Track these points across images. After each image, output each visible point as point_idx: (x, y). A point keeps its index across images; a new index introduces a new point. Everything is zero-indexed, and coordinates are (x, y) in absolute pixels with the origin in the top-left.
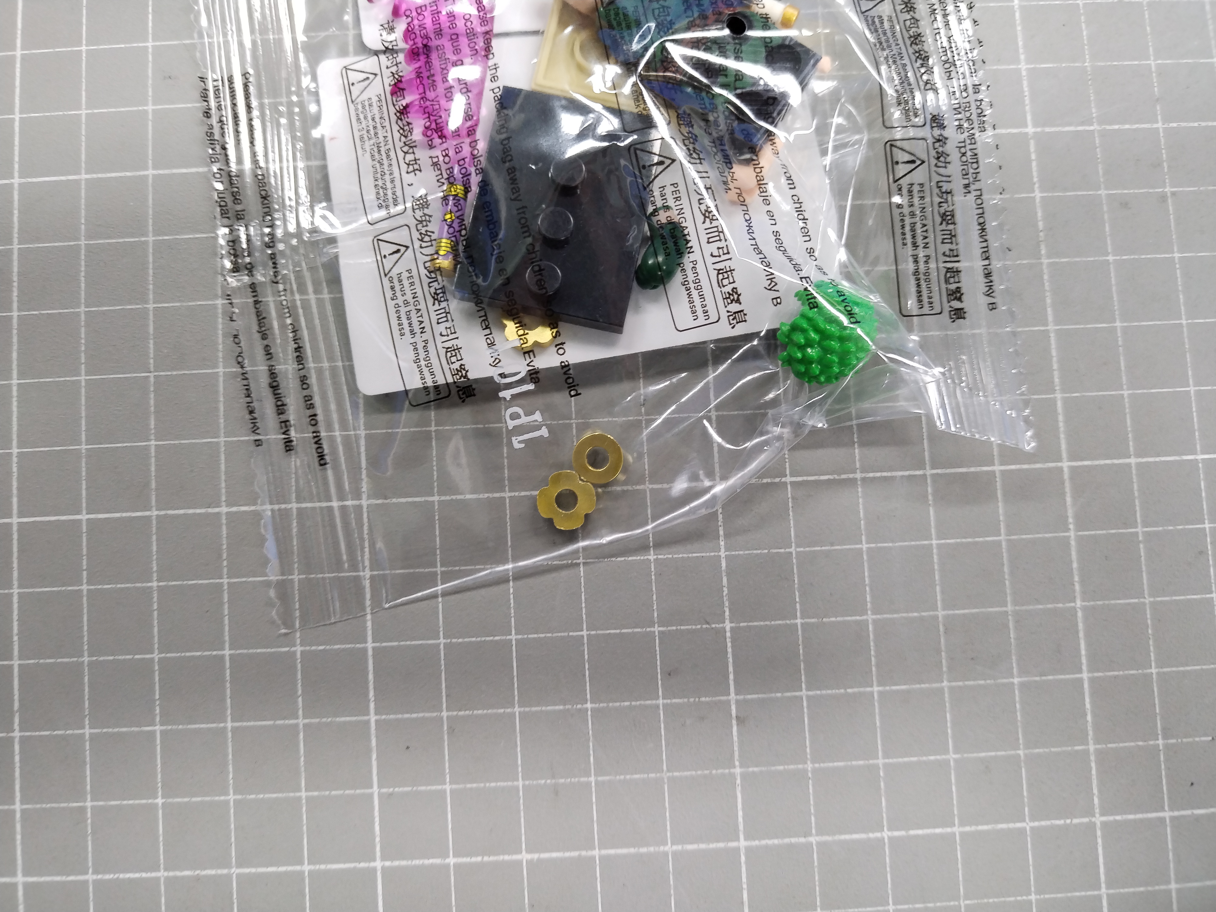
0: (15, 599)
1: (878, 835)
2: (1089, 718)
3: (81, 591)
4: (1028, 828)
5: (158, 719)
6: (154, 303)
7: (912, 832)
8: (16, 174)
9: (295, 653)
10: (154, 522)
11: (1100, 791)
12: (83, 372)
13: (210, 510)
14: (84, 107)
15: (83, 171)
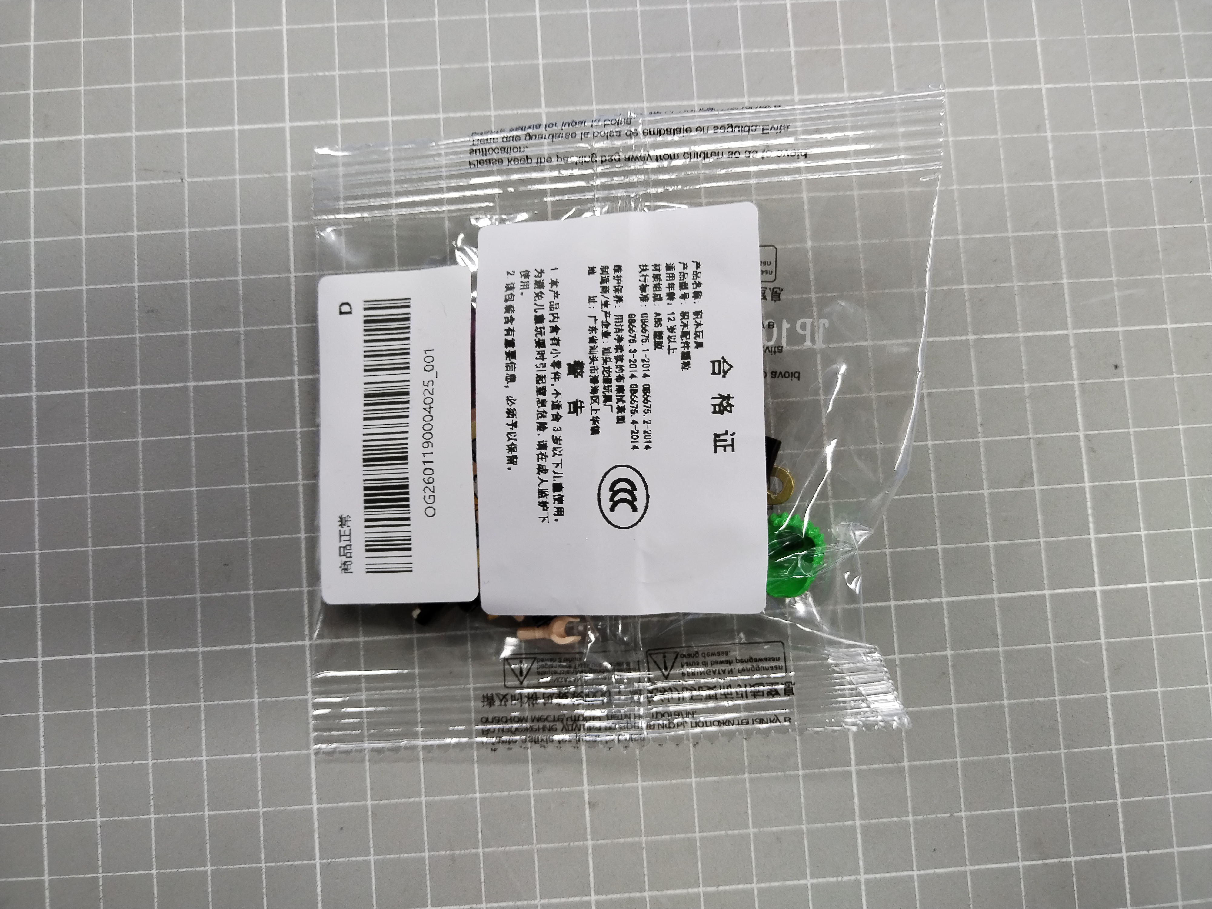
0: (41, 720)
1: (695, 890)
2: (856, 800)
3: (92, 713)
4: (809, 885)
5: (152, 810)
6: (144, 490)
7: (721, 888)
8: (34, 389)
9: (255, 758)
10: (147, 660)
11: (864, 856)
12: (90, 544)
13: (190, 650)
14: (85, 334)
15: (86, 386)
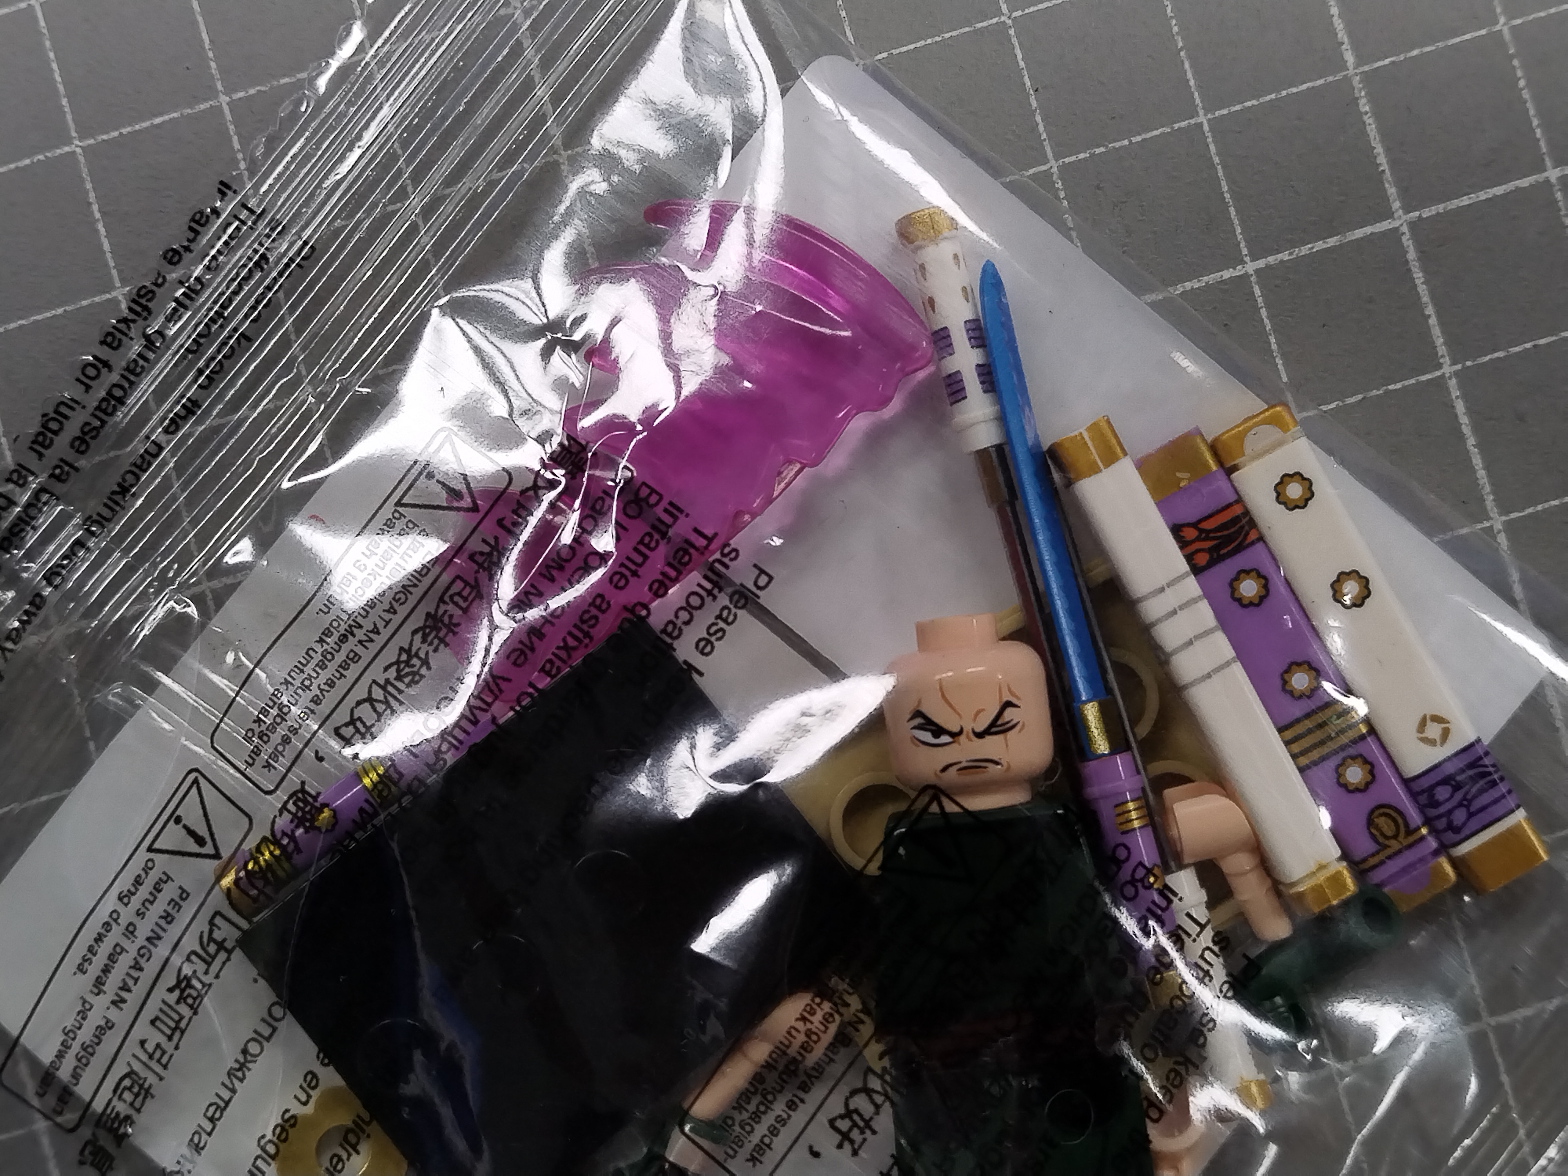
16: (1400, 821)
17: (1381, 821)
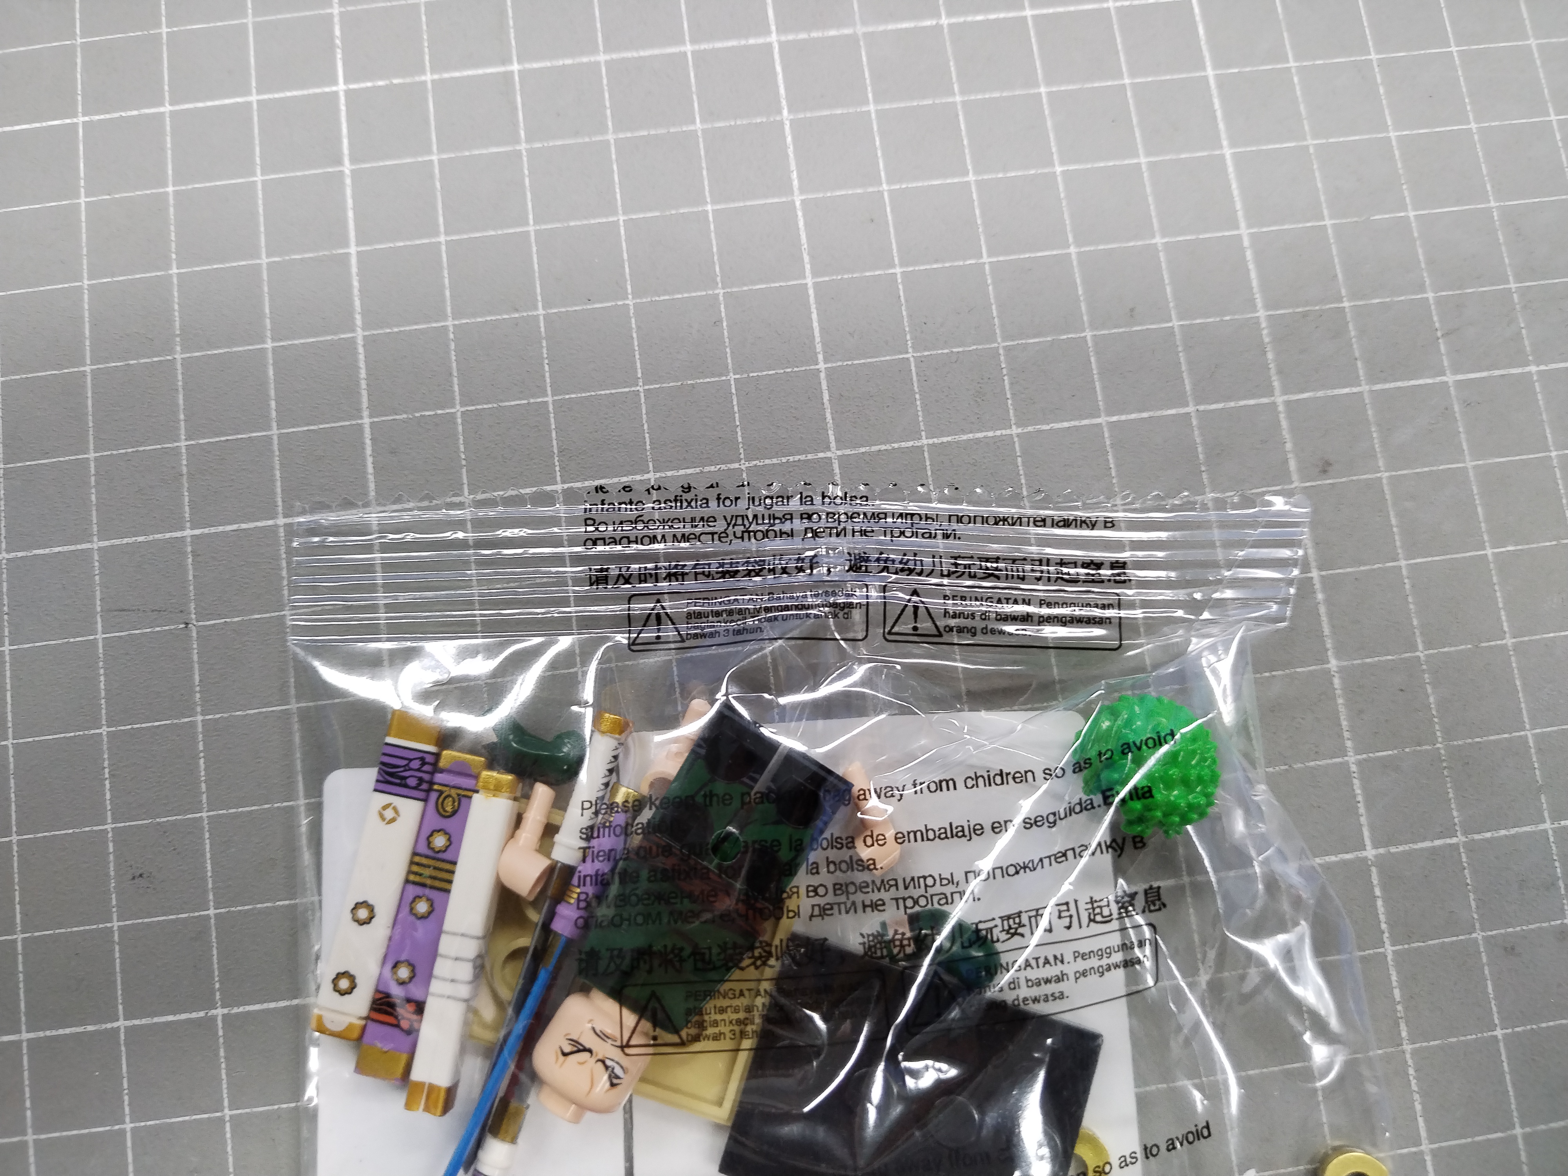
16: (440, 806)
17: (449, 808)
